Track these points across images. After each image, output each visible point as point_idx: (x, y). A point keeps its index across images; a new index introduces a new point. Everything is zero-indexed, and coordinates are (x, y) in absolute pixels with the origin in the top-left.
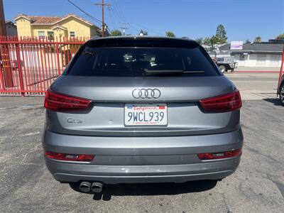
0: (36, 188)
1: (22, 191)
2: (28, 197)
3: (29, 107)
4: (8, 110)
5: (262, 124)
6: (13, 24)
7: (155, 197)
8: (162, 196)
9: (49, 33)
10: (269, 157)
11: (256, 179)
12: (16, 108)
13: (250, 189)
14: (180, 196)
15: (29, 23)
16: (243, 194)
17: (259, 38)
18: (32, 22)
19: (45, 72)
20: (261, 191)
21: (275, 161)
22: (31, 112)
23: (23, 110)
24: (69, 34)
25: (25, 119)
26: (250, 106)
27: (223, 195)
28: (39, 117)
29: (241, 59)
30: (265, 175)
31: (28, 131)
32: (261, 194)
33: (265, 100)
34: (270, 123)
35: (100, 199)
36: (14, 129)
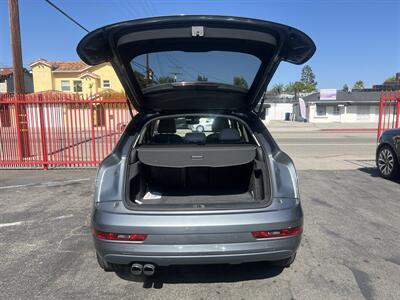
0: (78, 277)
1: (63, 280)
2: (70, 286)
3: (56, 183)
4: (30, 188)
5: (350, 202)
6: (28, 72)
7: (212, 284)
8: (220, 284)
9: (75, 82)
10: (351, 241)
11: (329, 265)
12: (39, 184)
13: (320, 276)
14: (240, 283)
15: (50, 69)
16: (312, 281)
17: (360, 83)
18: (53, 69)
19: (71, 135)
20: (334, 278)
21: (357, 245)
22: (60, 190)
23: (49, 188)
24: (102, 83)
25: (52, 198)
26: (338, 179)
27: (289, 282)
28: (69, 196)
29: (335, 113)
30: (341, 261)
31: (59, 213)
32: (332, 281)
33: (361, 169)
34: (361, 200)
35: (150, 287)
36: (42, 212)
